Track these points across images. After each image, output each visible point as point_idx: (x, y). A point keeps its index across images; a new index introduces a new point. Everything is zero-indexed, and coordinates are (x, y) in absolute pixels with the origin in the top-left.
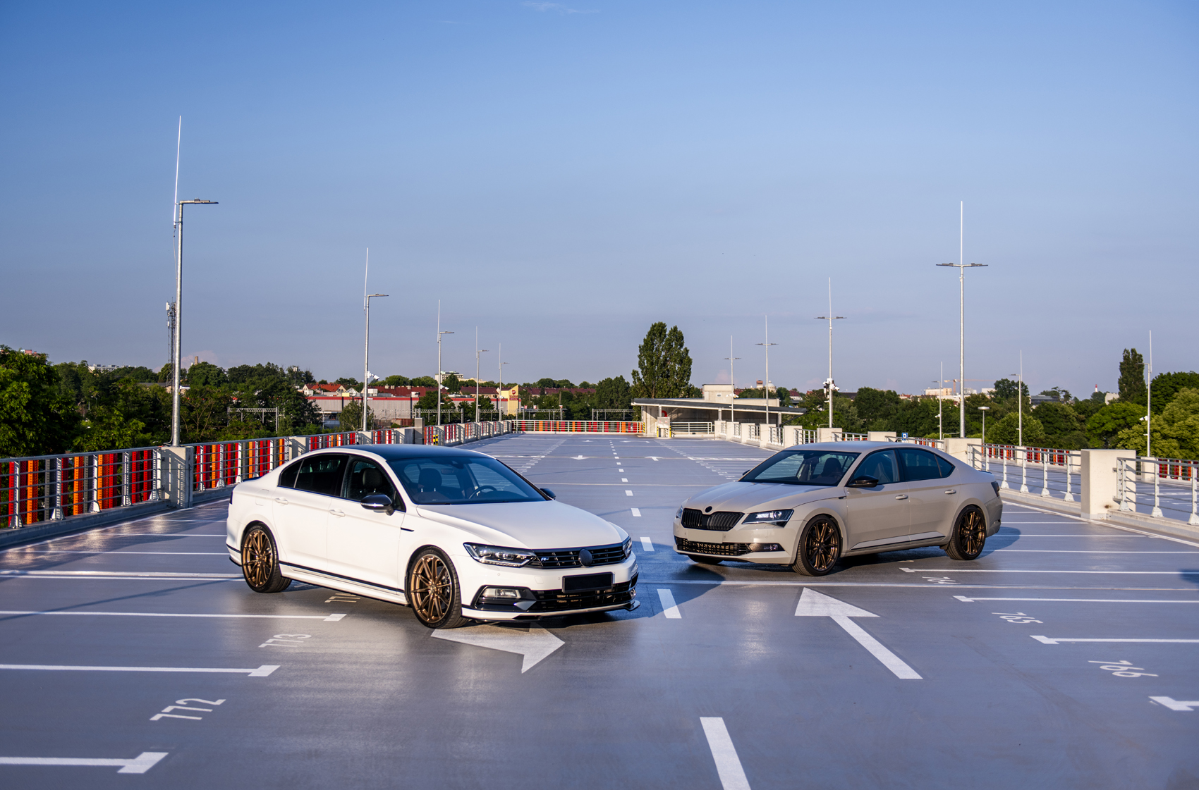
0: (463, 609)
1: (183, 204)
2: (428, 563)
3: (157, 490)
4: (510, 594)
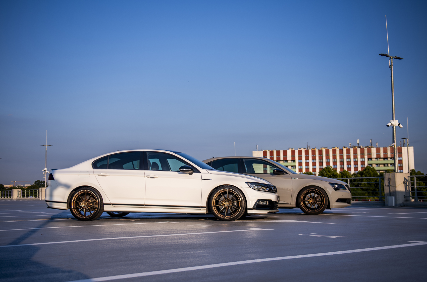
0: (248, 210)
4: (263, 203)
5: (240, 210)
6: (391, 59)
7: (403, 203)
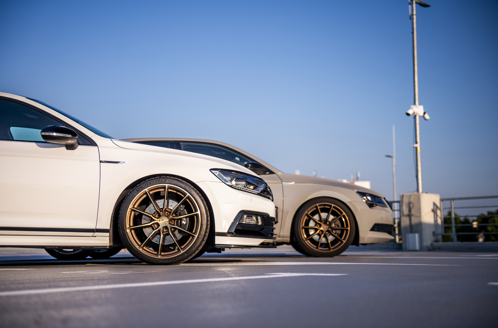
0: (217, 237)
5: (196, 236)
6: (412, 4)
7: (432, 245)
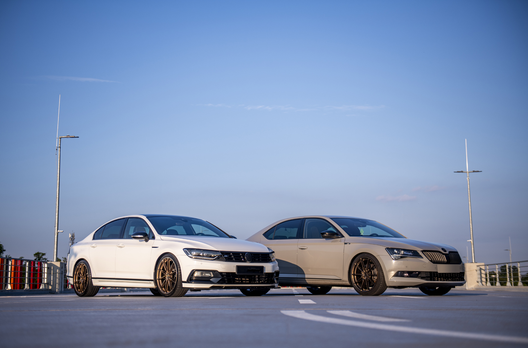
0: (183, 283)
1: (61, 138)
2: (166, 263)
3: (44, 284)
4: (208, 275)
